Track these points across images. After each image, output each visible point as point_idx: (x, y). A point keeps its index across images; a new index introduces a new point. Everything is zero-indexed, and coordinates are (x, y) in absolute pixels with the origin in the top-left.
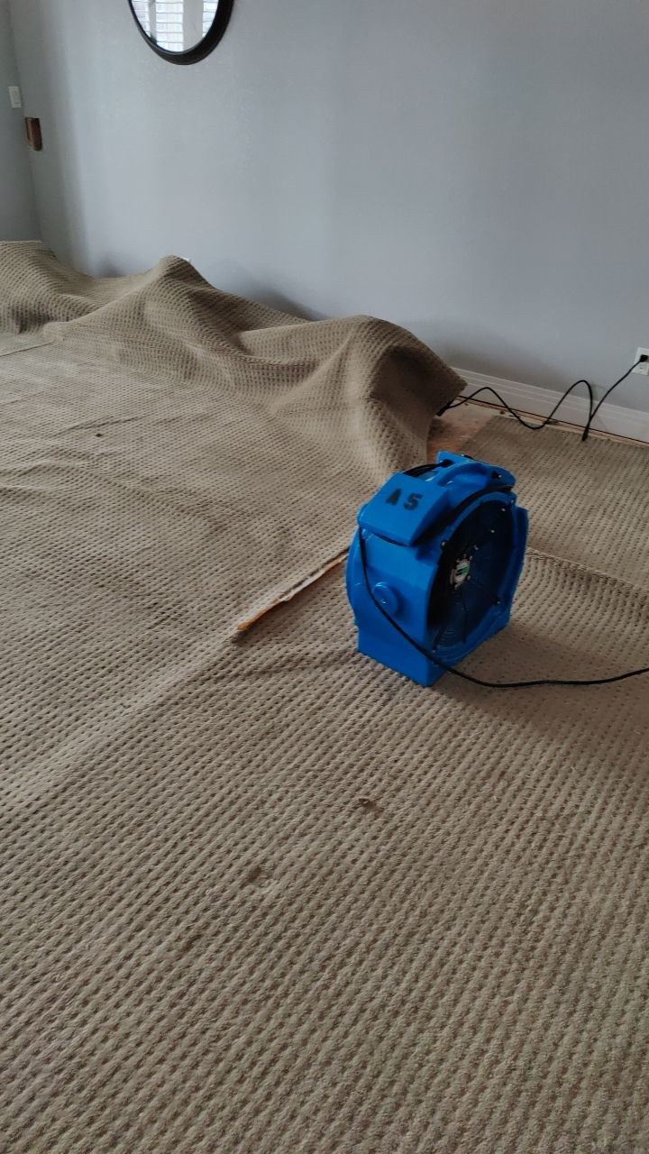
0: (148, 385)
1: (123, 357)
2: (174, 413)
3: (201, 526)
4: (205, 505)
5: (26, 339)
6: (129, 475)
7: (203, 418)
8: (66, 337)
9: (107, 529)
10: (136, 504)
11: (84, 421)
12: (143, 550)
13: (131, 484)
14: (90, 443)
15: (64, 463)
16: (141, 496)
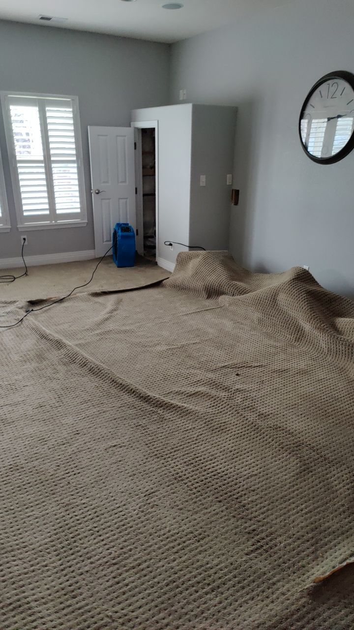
0: (272, 342)
1: (260, 321)
2: (286, 366)
3: (293, 463)
4: (299, 445)
5: (209, 303)
6: (251, 408)
7: (303, 372)
8: (230, 305)
9: (231, 451)
10: (252, 433)
11: (231, 363)
12: (251, 476)
13: (252, 417)
14: (231, 380)
15: (213, 392)
16: (257, 429)
